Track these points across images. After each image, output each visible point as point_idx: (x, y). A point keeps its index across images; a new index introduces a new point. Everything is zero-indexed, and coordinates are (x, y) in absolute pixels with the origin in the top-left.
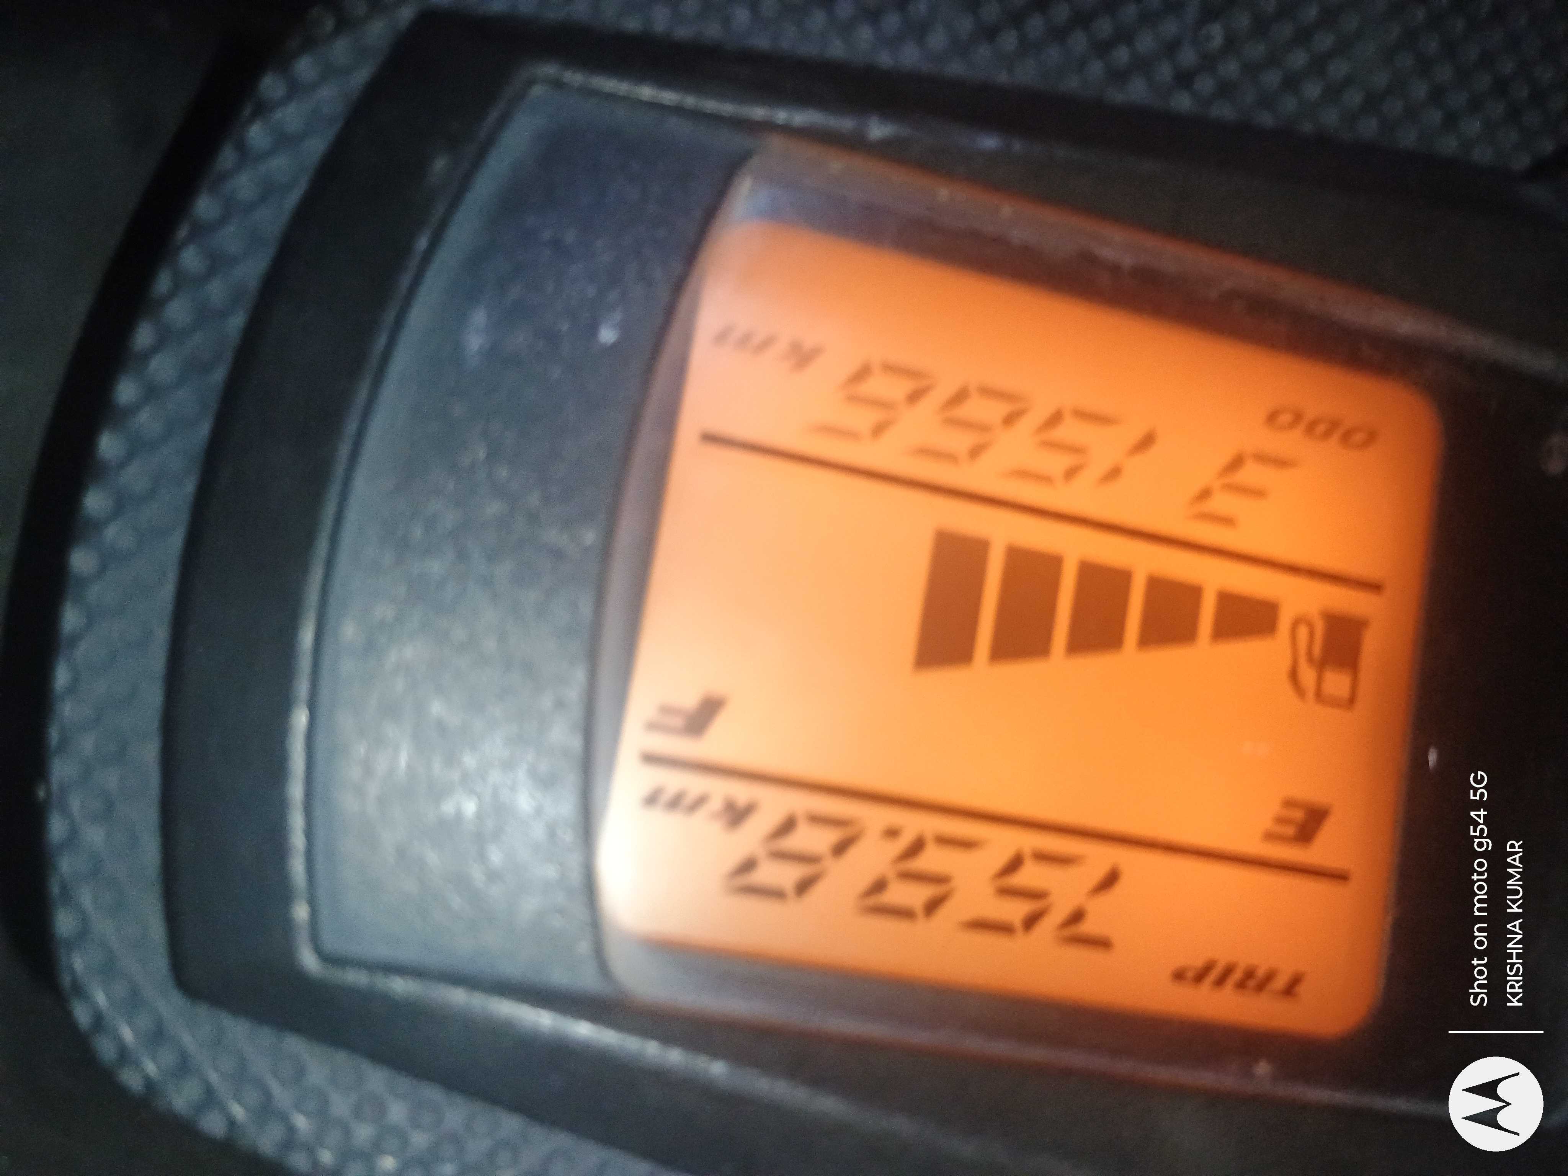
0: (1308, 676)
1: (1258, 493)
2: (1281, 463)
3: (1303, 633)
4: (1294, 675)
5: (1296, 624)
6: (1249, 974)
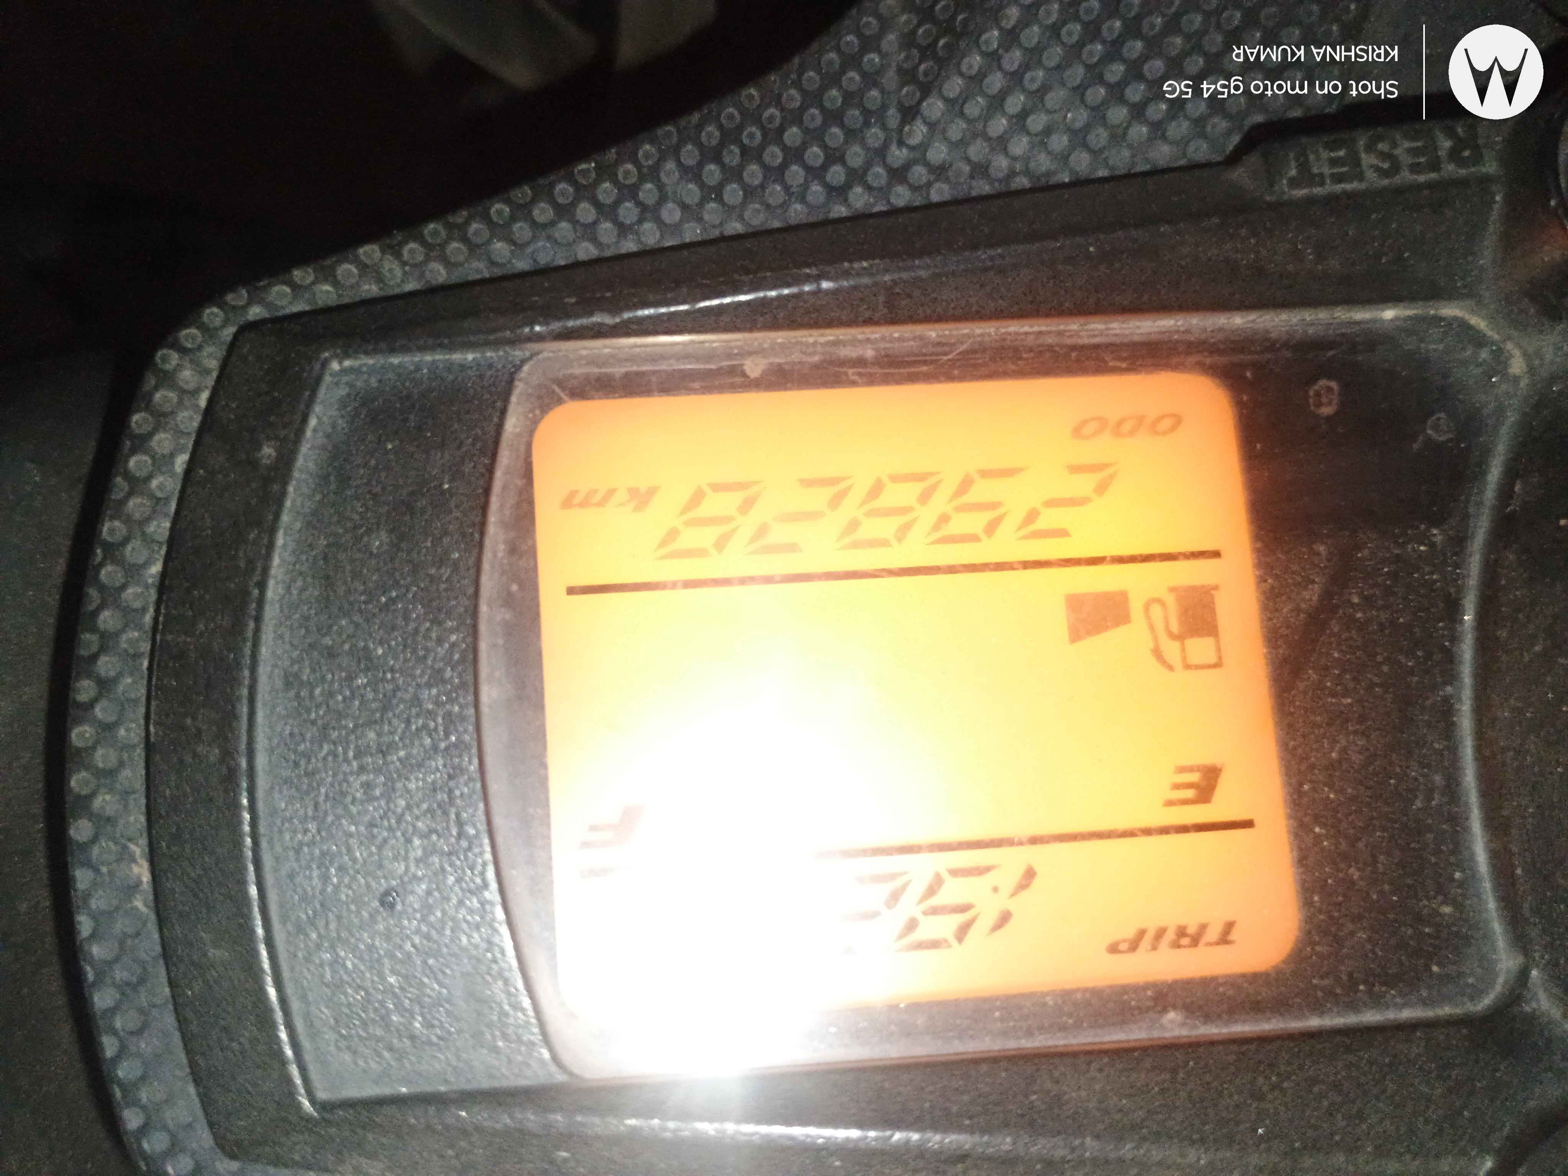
0: (1171, 650)
1: (1078, 502)
2: (1097, 468)
3: (1156, 612)
4: (1157, 653)
5: (1147, 607)
6: (1182, 932)
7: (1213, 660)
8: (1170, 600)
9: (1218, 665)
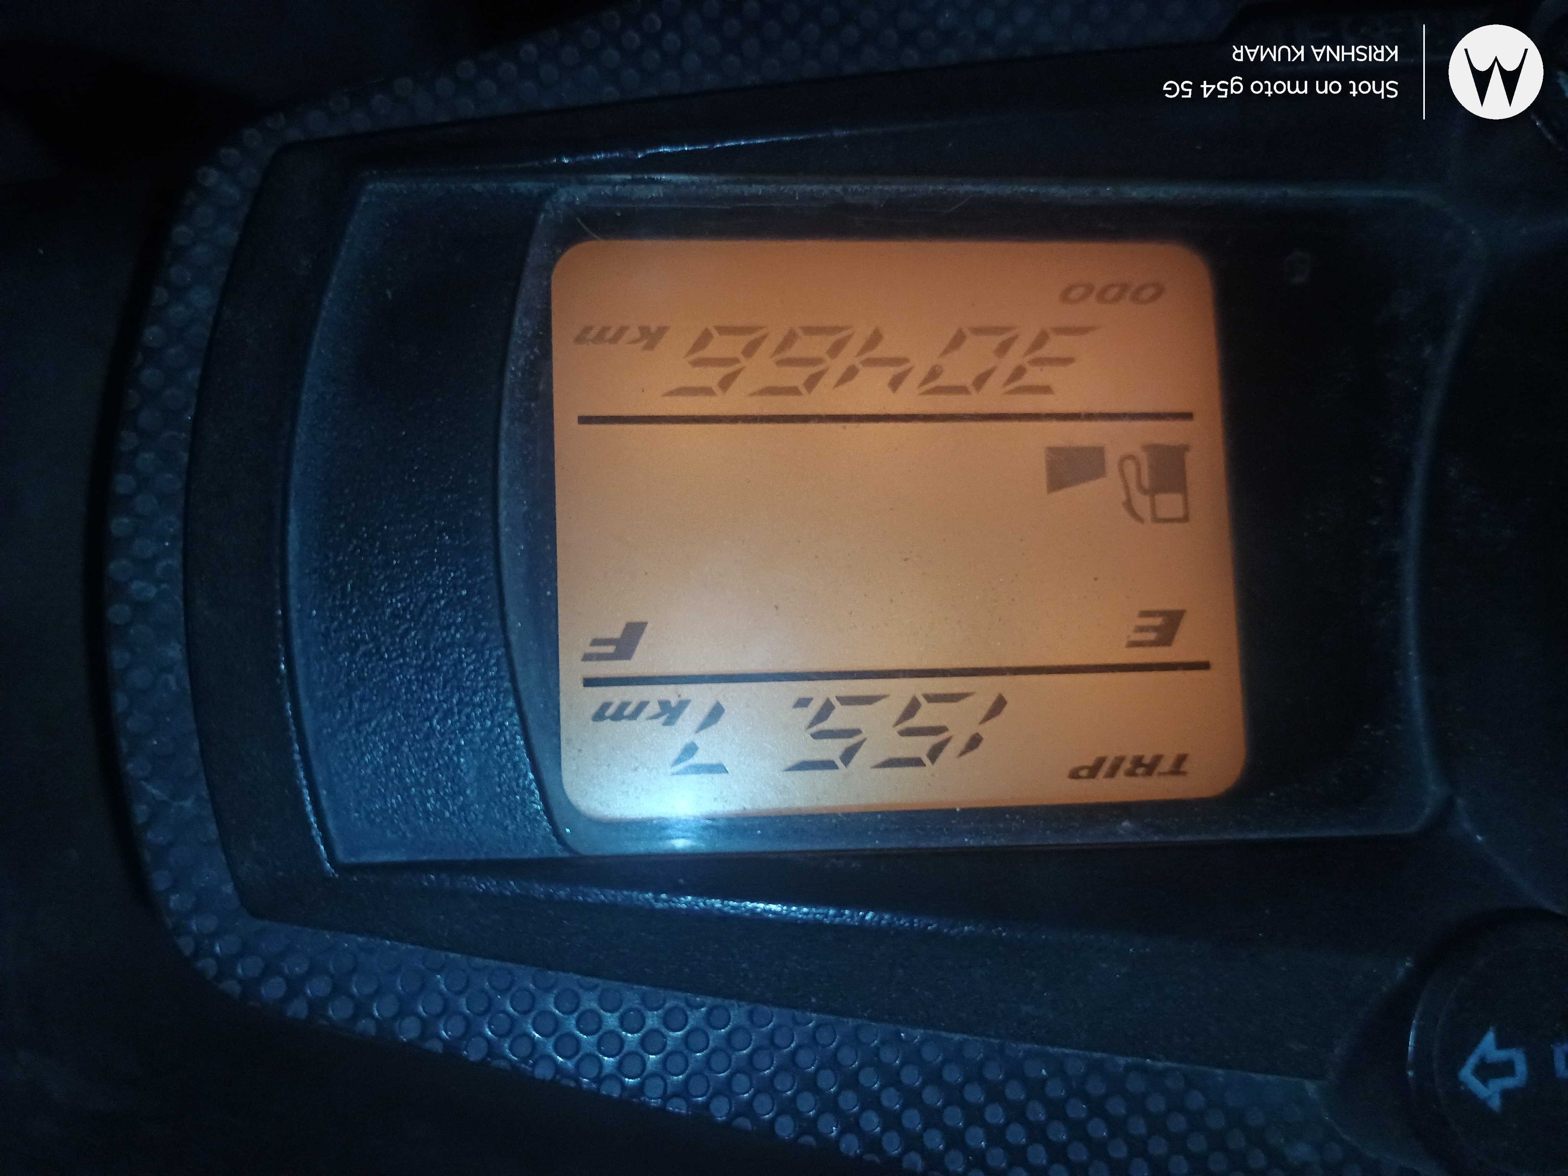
0: (1142, 502)
1: (1067, 361)
2: (1082, 331)
3: (1130, 468)
4: (1129, 505)
5: (1121, 462)
6: (1138, 761)
7: (1180, 514)
8: (1143, 457)
9: (1185, 519)
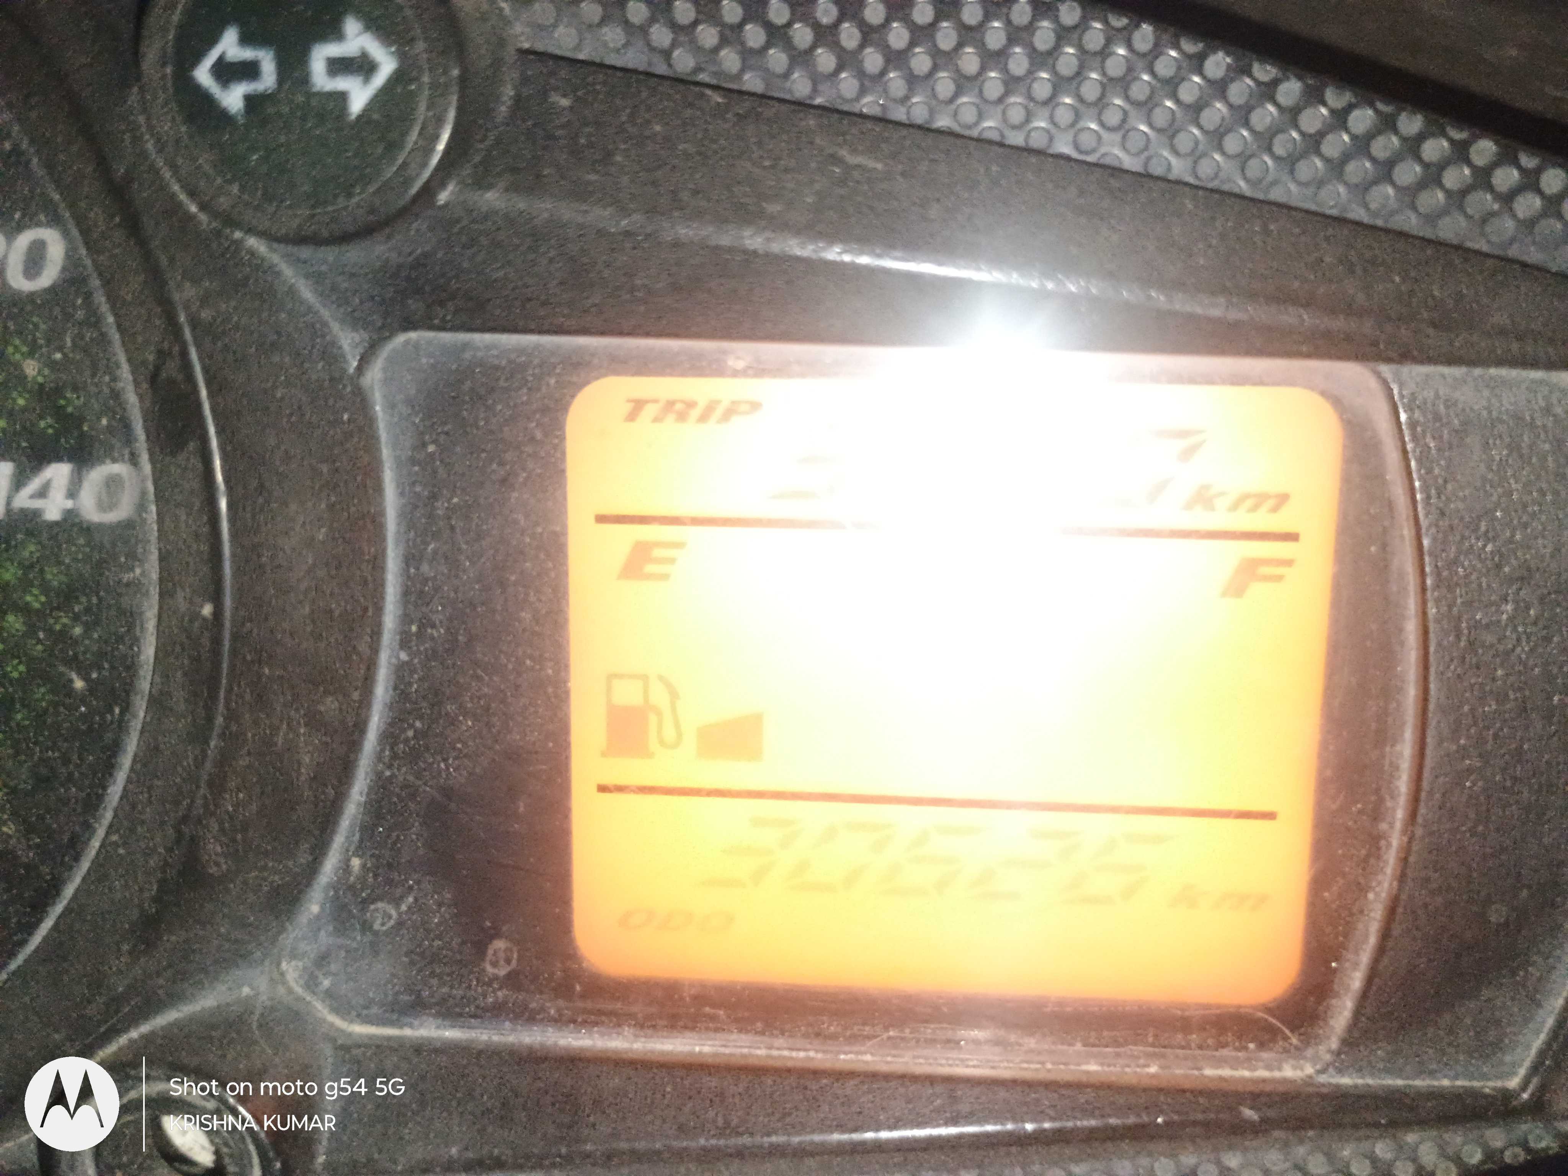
0: (659, 696)
1: (731, 851)
2: (713, 883)
3: (669, 734)
4: (674, 695)
5: (679, 741)
6: (682, 417)
7: (617, 683)
8: (654, 745)
9: (612, 677)
